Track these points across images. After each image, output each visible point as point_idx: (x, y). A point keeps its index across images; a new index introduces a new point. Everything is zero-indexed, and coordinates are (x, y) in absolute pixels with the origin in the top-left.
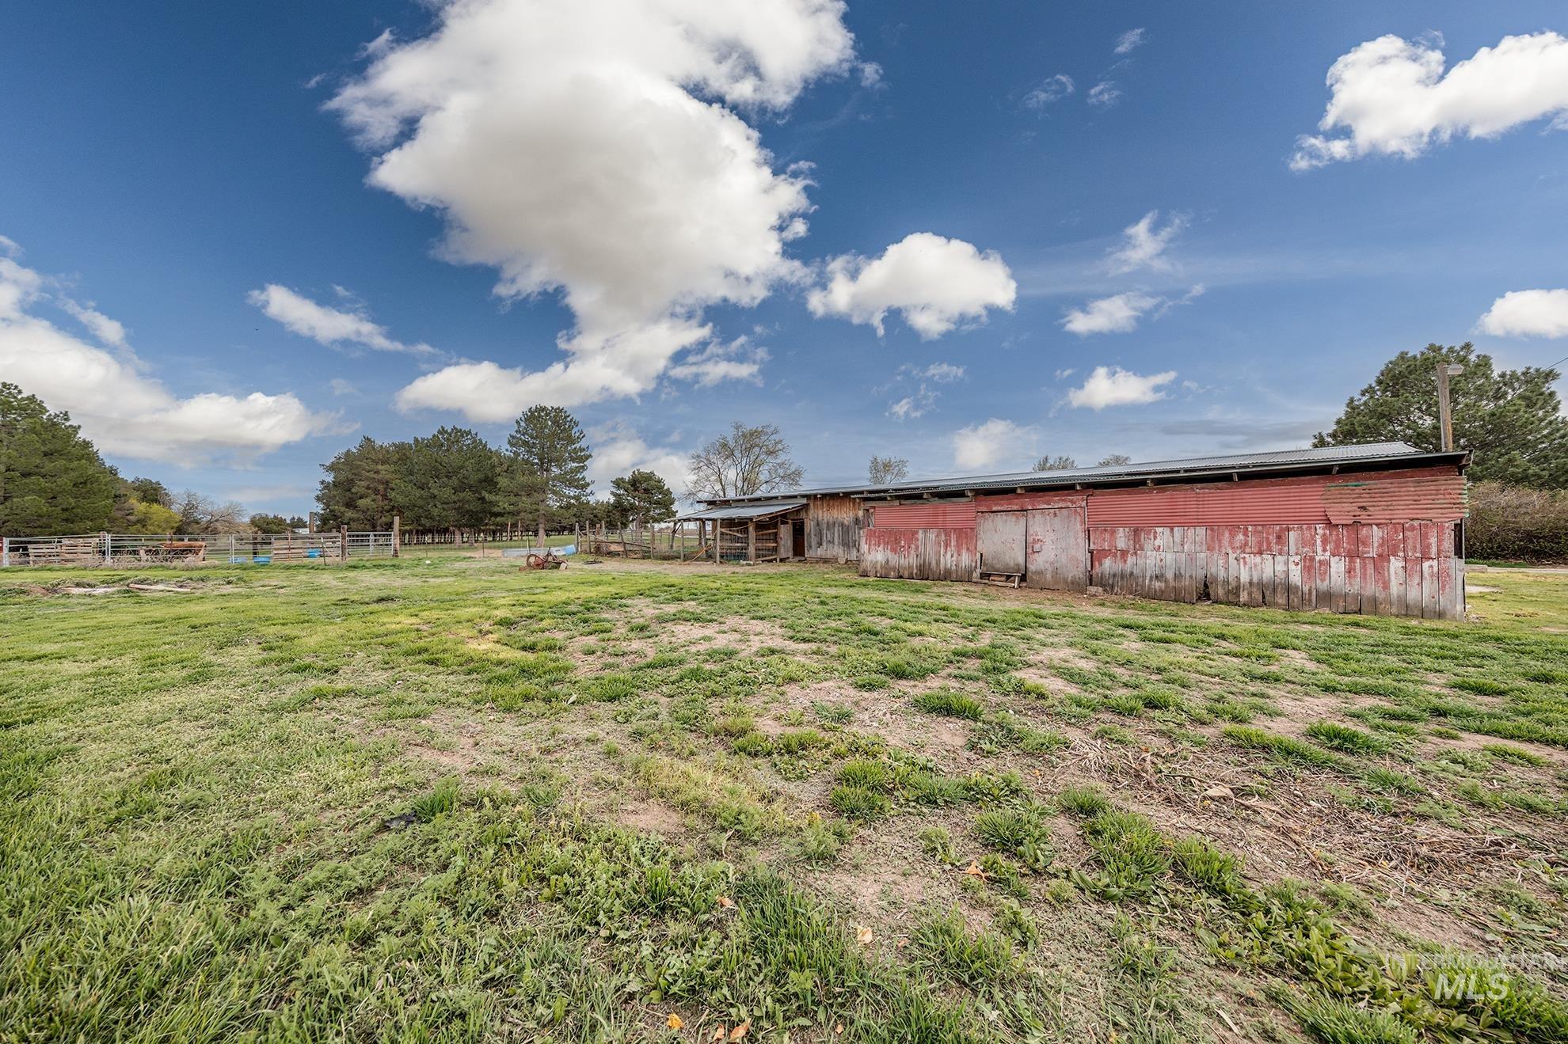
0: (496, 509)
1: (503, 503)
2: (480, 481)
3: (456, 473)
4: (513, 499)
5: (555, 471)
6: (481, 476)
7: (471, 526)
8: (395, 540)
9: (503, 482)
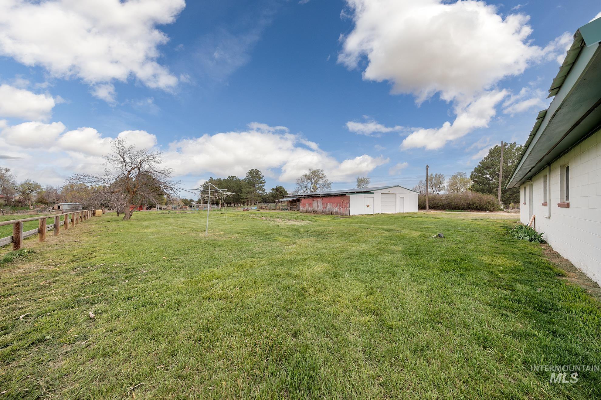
0: (242, 198)
1: (243, 196)
2: (238, 190)
3: (232, 188)
4: (246, 195)
5: (256, 186)
6: (238, 189)
7: (236, 202)
8: (220, 206)
9: (243, 190)
